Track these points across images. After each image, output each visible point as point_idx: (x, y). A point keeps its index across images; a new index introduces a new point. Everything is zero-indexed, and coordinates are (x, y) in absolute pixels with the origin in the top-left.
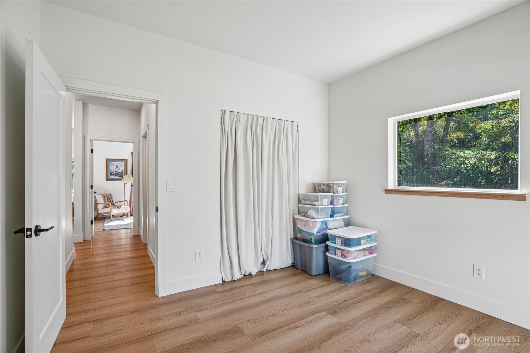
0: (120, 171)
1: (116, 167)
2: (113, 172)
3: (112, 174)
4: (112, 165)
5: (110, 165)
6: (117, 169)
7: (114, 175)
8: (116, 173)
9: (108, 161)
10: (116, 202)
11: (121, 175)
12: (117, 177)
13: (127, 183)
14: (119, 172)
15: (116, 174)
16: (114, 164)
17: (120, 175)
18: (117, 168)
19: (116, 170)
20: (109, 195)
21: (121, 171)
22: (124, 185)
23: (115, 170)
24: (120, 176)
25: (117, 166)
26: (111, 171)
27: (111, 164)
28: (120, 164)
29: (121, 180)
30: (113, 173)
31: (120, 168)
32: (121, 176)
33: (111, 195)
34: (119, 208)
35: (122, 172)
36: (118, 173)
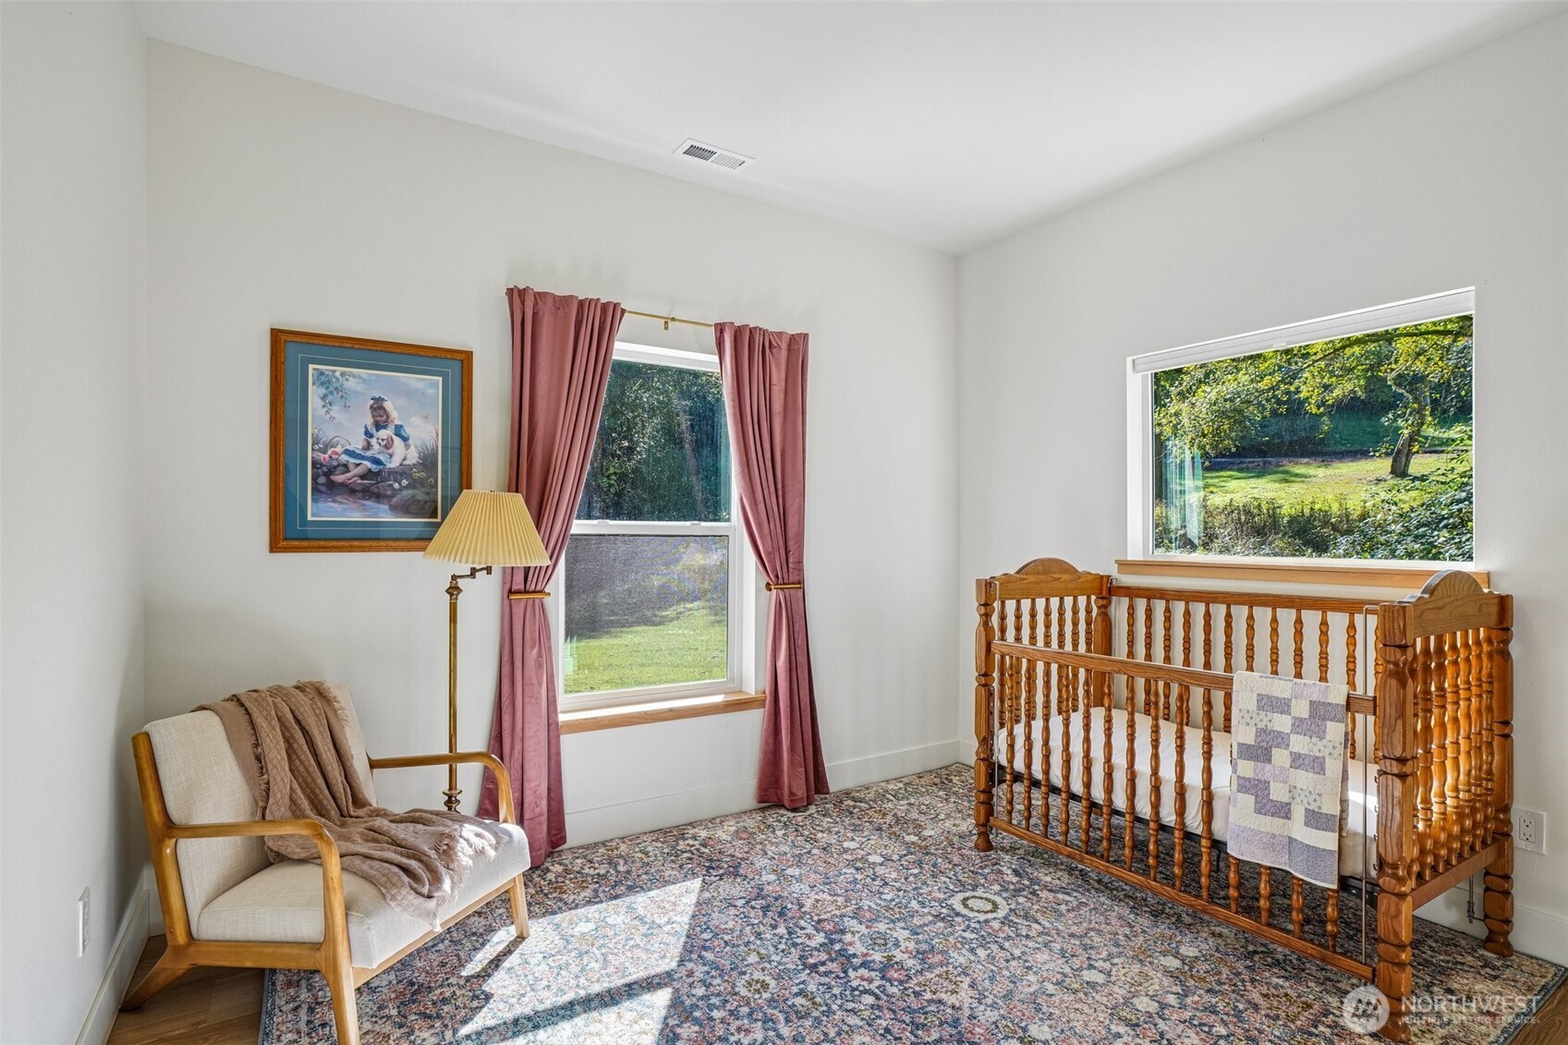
0: (401, 455)
1: (369, 421)
2: (346, 467)
3: (329, 482)
4: (333, 391)
5: (314, 394)
6: (383, 434)
7: (350, 490)
8: (368, 475)
9: (293, 353)
10: (374, 765)
11: (420, 494)
12: (383, 515)
13: (473, 572)
14: (394, 464)
15: (373, 485)
16: (351, 384)
17: (407, 493)
18: (378, 426)
19: (368, 447)
20: (304, 705)
21: (413, 458)
22: (454, 590)
23: (357, 443)
24: (405, 509)
25: (378, 408)
26: (321, 456)
27: (323, 381)
28: (409, 393)
29: (421, 541)
30: (339, 478)
31: (408, 431)
32: (414, 500)
33: (320, 693)
34: (436, 880)
35: (428, 462)
36: (392, 472)
